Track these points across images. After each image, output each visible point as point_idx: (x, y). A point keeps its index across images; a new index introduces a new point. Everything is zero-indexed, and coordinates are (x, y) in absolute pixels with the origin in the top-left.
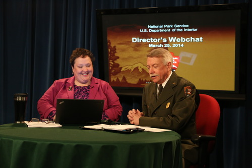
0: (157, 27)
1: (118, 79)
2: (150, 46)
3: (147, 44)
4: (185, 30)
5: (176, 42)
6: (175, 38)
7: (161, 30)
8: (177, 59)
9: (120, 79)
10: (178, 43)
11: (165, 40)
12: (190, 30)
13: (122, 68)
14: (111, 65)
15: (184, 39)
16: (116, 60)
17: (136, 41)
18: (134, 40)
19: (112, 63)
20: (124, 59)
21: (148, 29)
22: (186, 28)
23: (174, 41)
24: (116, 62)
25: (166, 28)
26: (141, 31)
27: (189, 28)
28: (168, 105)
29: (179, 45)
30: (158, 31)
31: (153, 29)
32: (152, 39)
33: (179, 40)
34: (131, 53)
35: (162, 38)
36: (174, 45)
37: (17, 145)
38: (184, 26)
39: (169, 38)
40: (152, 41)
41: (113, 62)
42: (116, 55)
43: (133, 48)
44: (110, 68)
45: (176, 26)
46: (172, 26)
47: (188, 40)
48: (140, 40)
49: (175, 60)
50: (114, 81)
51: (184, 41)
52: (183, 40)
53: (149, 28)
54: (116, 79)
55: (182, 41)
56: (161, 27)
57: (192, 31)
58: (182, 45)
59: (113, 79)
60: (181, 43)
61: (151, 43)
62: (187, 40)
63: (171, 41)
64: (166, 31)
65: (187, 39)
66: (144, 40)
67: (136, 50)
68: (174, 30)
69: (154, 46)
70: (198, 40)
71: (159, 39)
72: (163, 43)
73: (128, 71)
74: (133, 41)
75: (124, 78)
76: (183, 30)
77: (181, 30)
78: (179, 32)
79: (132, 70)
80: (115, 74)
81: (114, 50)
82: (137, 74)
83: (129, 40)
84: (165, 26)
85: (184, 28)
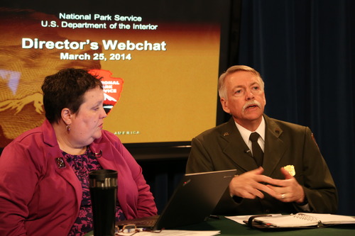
0: (80, 17)
2: (63, 56)
3: (56, 53)
4: (135, 27)
5: (117, 50)
6: (116, 42)
7: (87, 25)
8: (117, 83)
10: (121, 52)
11: (94, 46)
12: (144, 27)
15: (133, 44)
17: (30, 46)
18: (28, 43)
21: (59, 21)
22: (137, 23)
23: (113, 48)
25: (98, 21)
26: (44, 25)
27: (143, 23)
29: (123, 55)
30: (80, 26)
31: (70, 20)
32: (66, 42)
33: (122, 46)
35: (88, 41)
36: (114, 57)
38: (132, 18)
39: (104, 41)
40: (67, 48)
43: (23, 60)
45: (117, 18)
46: (109, 18)
47: (140, 46)
48: (42, 43)
49: (114, 87)
51: (133, 49)
52: (131, 46)
53: (62, 19)
55: (128, 48)
56: (88, 17)
57: (148, 30)
58: (129, 57)
60: (126, 52)
61: (64, 51)
62: (137, 46)
63: (106, 47)
64: (97, 26)
66: (50, 45)
67: (30, 65)
68: (114, 26)
69: (72, 57)
70: (157, 46)
71: (82, 44)
72: (91, 52)
74: (24, 46)
76: (132, 27)
77: (128, 27)
78: (124, 30)
79: (19, 109)
82: (30, 118)
83: (15, 44)
84: (96, 16)
85: (134, 22)
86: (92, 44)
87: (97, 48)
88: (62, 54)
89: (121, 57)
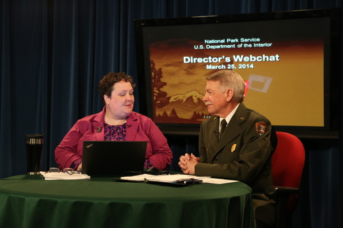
0: (217, 42)
1: (165, 112)
2: (208, 67)
3: (204, 65)
4: (255, 45)
5: (243, 62)
6: (242, 56)
7: (222, 46)
9: (169, 113)
10: (246, 63)
11: (228, 59)
12: (262, 45)
13: (170, 97)
14: (155, 94)
15: (254, 57)
16: (162, 87)
17: (189, 62)
18: (187, 60)
19: (157, 92)
20: (174, 86)
21: (205, 45)
22: (257, 43)
23: (241, 60)
24: (162, 89)
25: (230, 43)
26: (196, 48)
27: (261, 42)
28: (234, 148)
29: (248, 65)
30: (218, 47)
31: (211, 43)
32: (210, 58)
33: (246, 59)
34: (183, 77)
35: (224, 57)
36: (241, 66)
37: (31, 204)
38: (253, 40)
39: (234, 56)
40: (210, 61)
41: (158, 90)
42: (162, 80)
43: (185, 70)
44: (155, 98)
45: (242, 40)
46: (237, 40)
47: (259, 59)
48: (195, 59)
50: (159, 115)
51: (254, 60)
52: (253, 59)
53: (207, 44)
54: (163, 112)
55: (251, 60)
56: (223, 41)
57: (265, 47)
58: (252, 66)
59: (159, 112)
60: (249, 62)
61: (209, 64)
62: (258, 59)
63: (236, 60)
64: (229, 46)
65: (258, 57)
66: (200, 60)
67: (189, 73)
68: (240, 46)
69: (214, 67)
70: (272, 58)
71: (220, 59)
72: (226, 64)
73: (179, 102)
74: (185, 62)
75: (174, 112)
76: (253, 45)
77: (250, 46)
78: (248, 48)
79: (185, 100)
80: (161, 106)
81: (160, 73)
82: (191, 106)
83: (180, 61)
84: (228, 40)
85: (254, 42)
86: (226, 58)
87: (229, 61)
88: (207, 66)
89: (247, 67)
